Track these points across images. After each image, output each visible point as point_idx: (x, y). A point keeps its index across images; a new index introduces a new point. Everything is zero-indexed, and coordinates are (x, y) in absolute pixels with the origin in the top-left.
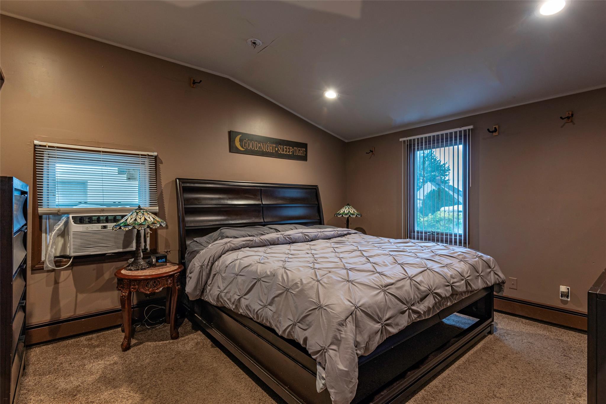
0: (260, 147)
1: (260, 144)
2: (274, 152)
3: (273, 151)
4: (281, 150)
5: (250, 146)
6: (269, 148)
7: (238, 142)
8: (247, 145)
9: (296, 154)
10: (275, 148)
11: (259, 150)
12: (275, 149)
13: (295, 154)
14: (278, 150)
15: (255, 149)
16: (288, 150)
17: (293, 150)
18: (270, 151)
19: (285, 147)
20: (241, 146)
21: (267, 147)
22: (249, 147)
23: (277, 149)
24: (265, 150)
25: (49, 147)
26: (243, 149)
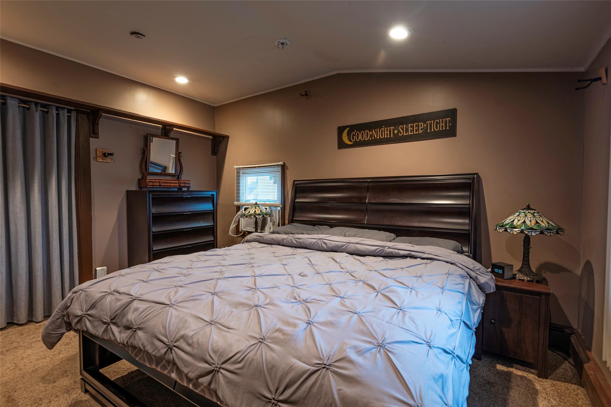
0: (371, 136)
1: (372, 132)
2: (392, 136)
3: (390, 135)
4: (403, 131)
5: (359, 137)
6: (384, 133)
7: (346, 136)
8: (355, 137)
9: (431, 129)
10: (394, 130)
11: (370, 139)
12: (394, 132)
13: (429, 131)
14: (399, 132)
15: (366, 139)
16: (415, 128)
17: (425, 125)
18: (386, 137)
19: (410, 125)
20: (349, 140)
21: (382, 133)
22: (358, 139)
23: (396, 132)
24: (378, 138)
25: (239, 168)
26: (352, 143)
